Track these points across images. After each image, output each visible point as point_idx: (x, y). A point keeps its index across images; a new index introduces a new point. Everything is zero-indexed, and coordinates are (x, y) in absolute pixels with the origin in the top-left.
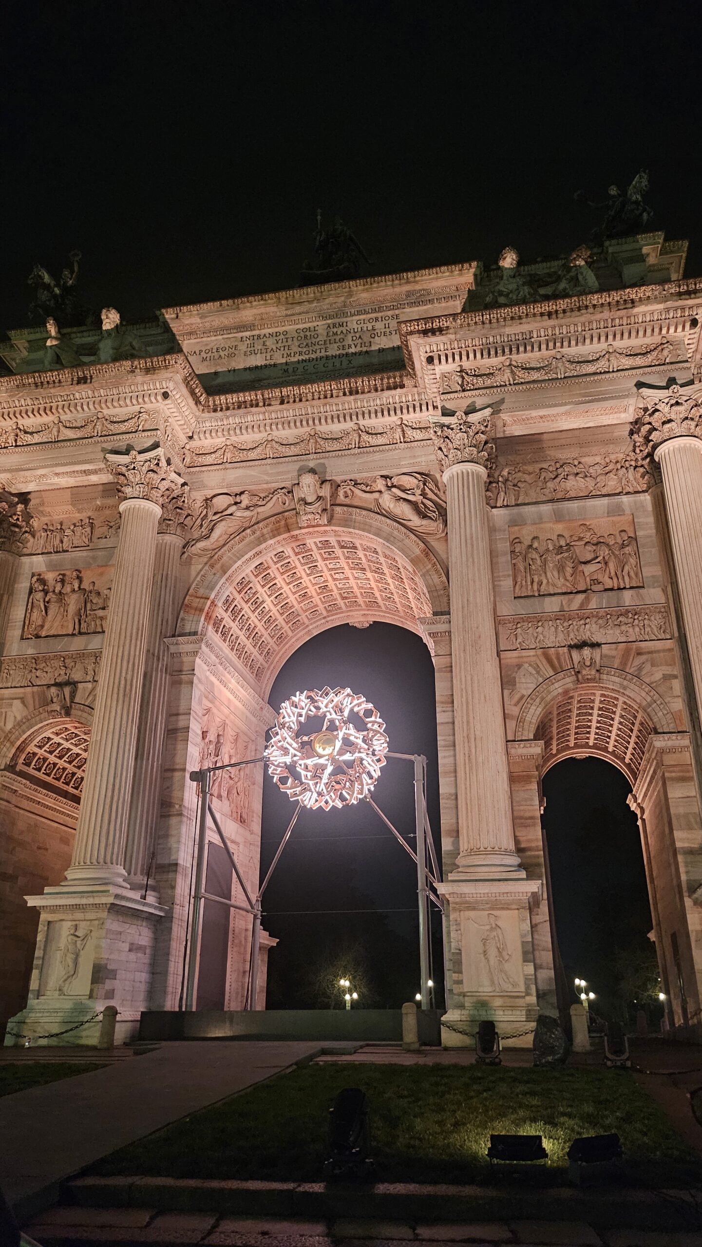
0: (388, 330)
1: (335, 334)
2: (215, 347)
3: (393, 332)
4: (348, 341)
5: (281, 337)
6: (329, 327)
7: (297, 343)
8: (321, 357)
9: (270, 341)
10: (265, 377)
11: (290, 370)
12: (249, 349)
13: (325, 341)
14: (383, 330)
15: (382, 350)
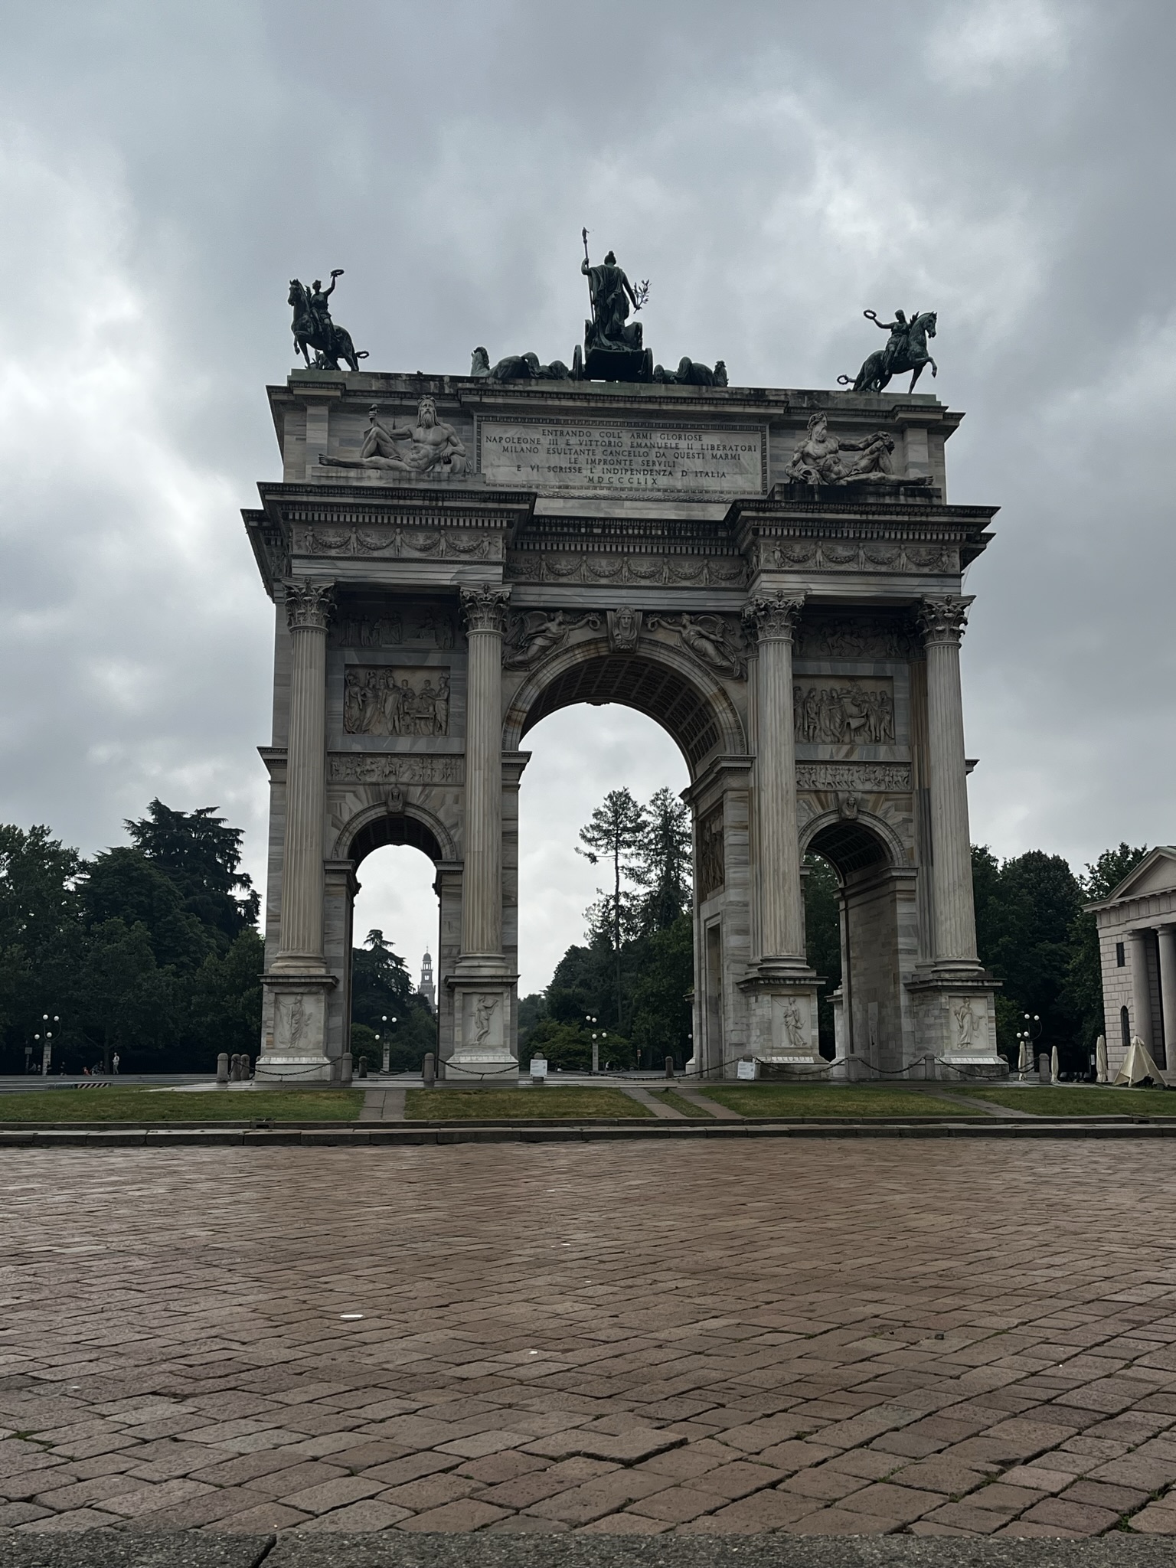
0: (691, 452)
1: (639, 446)
2: (516, 437)
3: (696, 456)
4: (653, 457)
5: (585, 438)
6: (633, 435)
7: (601, 449)
8: (626, 470)
9: (573, 441)
10: (571, 484)
11: (596, 479)
12: (552, 447)
13: (629, 452)
14: (686, 451)
15: (684, 473)
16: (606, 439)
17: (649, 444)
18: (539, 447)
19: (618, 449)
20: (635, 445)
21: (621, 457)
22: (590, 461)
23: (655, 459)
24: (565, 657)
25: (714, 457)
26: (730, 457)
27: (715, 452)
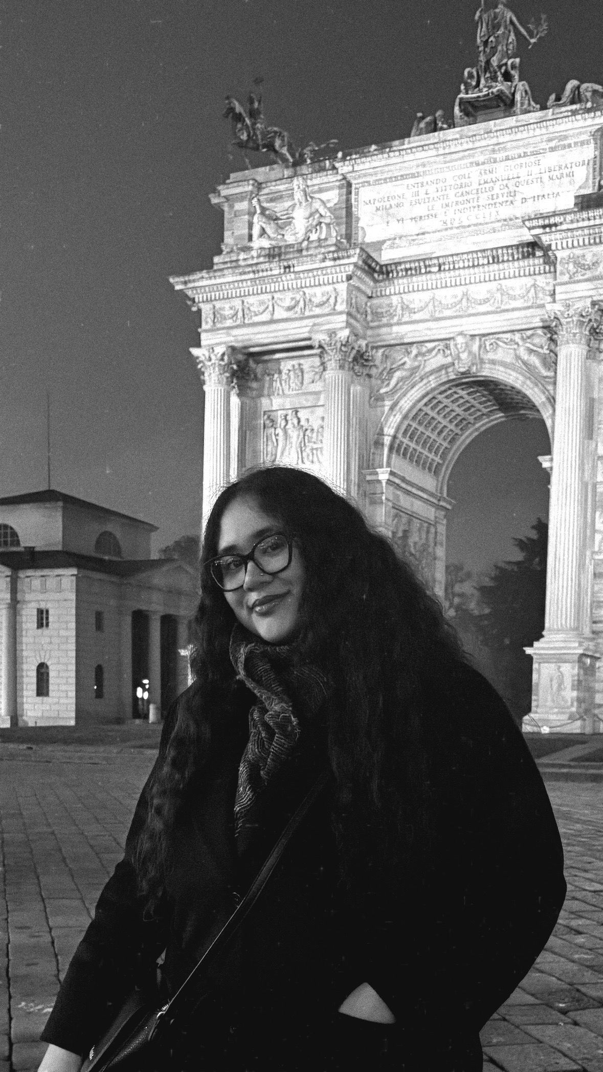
0: (530, 178)
1: (486, 182)
2: (386, 196)
3: (535, 180)
4: (497, 190)
5: (441, 184)
6: (481, 173)
7: (453, 192)
8: (474, 207)
9: (431, 189)
10: (427, 230)
11: (448, 222)
12: (414, 198)
13: (477, 190)
14: (527, 178)
15: (524, 200)
16: (458, 182)
17: (494, 180)
18: (404, 201)
19: (467, 189)
20: (482, 182)
21: (471, 196)
22: (444, 206)
23: (500, 192)
24: (421, 384)
25: (551, 178)
26: (565, 175)
27: (551, 174)
